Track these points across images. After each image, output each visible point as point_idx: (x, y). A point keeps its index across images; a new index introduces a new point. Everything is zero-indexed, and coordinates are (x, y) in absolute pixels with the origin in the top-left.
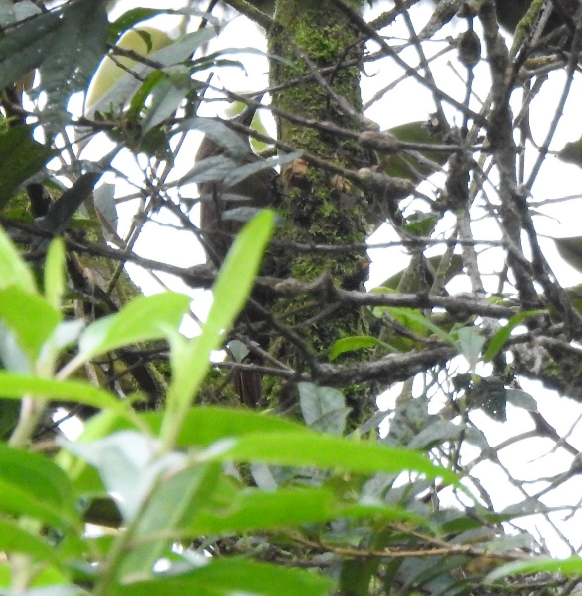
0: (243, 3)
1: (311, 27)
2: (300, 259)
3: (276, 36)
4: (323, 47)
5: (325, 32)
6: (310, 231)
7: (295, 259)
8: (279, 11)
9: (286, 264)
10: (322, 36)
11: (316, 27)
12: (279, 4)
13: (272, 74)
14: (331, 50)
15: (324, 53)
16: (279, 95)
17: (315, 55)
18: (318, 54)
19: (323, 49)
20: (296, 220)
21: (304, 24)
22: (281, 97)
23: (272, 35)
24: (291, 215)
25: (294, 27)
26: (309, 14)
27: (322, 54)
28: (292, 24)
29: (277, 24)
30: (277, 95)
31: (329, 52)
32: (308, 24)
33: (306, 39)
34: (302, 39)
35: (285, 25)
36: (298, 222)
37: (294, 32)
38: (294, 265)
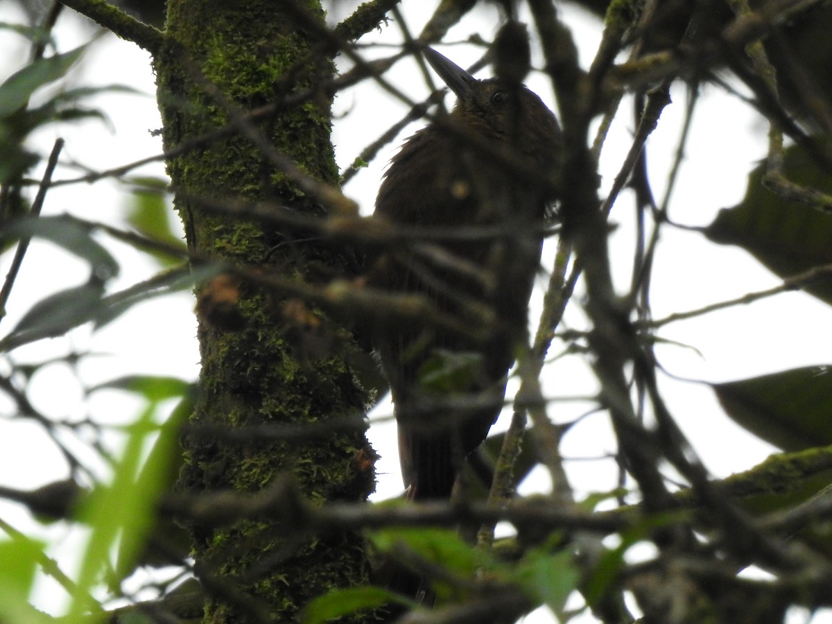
0: (108, 8)
1: (234, 42)
2: (247, 462)
3: (172, 62)
4: (258, 76)
5: (260, 48)
6: (261, 411)
7: (238, 463)
8: (173, 16)
9: (224, 473)
10: (254, 57)
11: (242, 42)
12: (173, 6)
13: (171, 133)
14: (273, 80)
15: (261, 87)
16: (186, 170)
17: (244, 93)
18: (250, 90)
19: (258, 81)
20: (234, 392)
21: (221, 38)
22: (190, 171)
23: (165, 62)
24: (224, 384)
25: (202, 45)
26: (229, 18)
27: (257, 89)
28: (199, 38)
29: (171, 41)
30: (182, 170)
31: (269, 84)
32: (228, 38)
33: (226, 64)
34: (219, 65)
35: (186, 42)
36: (238, 395)
37: (204, 53)
38: (236, 474)
